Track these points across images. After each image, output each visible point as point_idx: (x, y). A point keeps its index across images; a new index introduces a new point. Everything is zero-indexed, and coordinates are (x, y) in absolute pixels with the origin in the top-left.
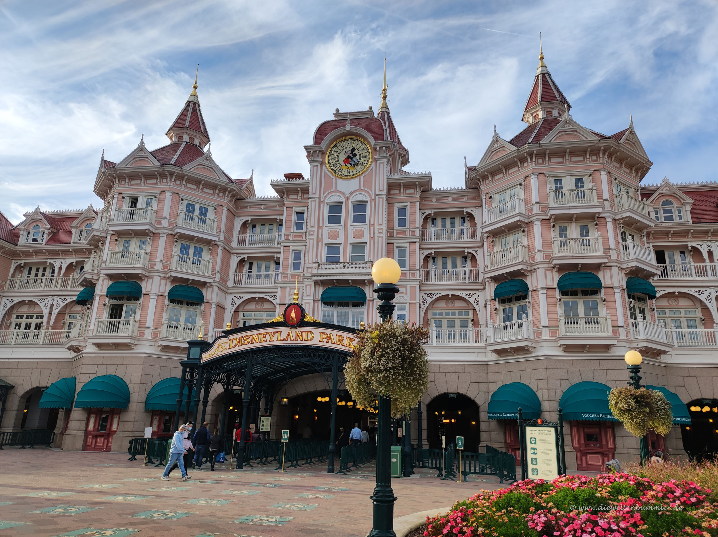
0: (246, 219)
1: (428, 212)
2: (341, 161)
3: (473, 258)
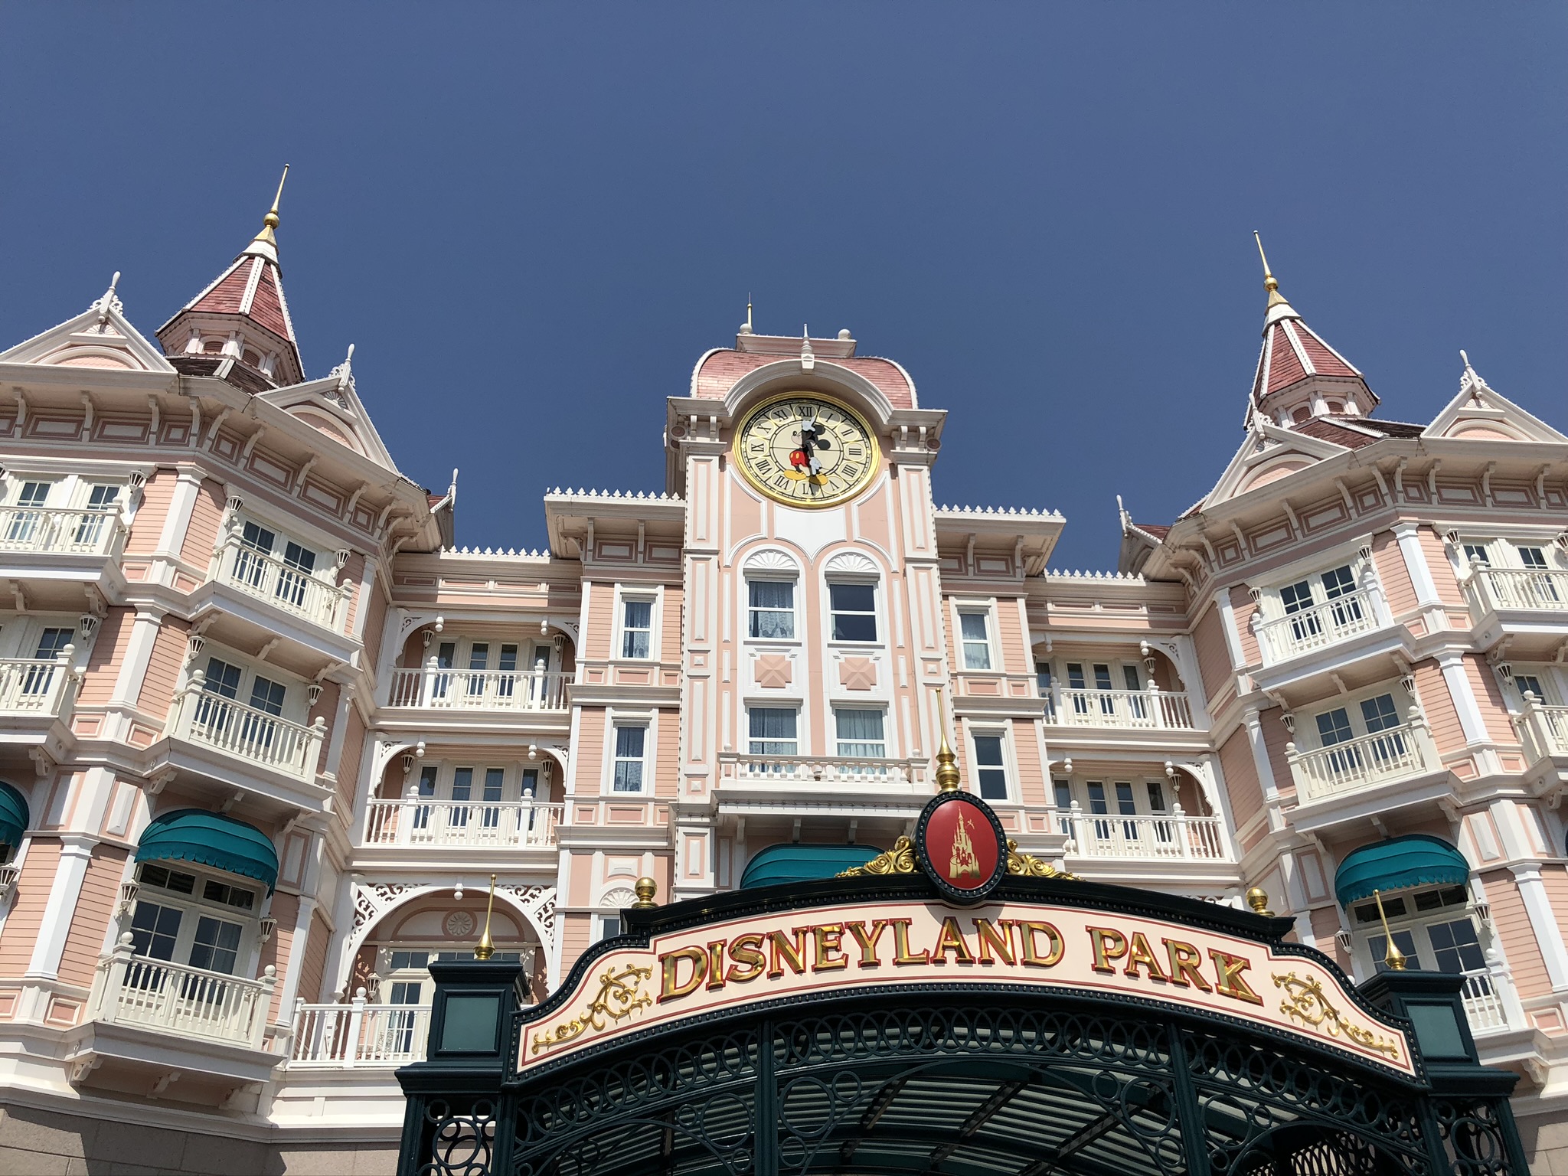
0: (426, 619)
1: (1036, 638)
2: (783, 456)
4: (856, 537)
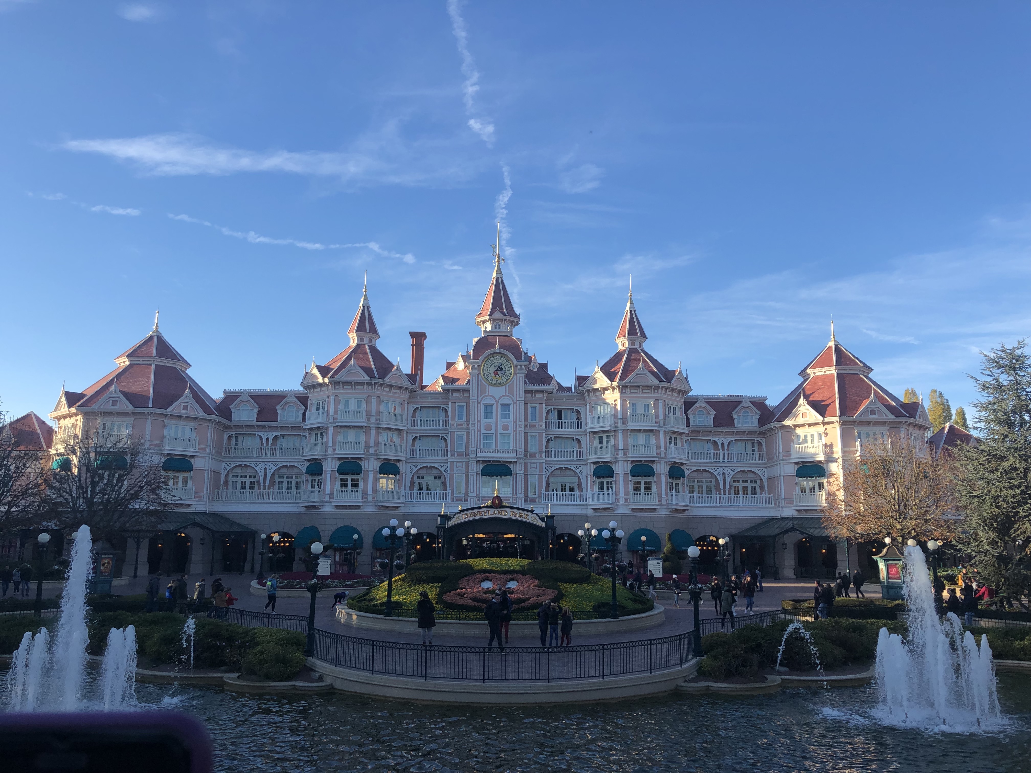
0: (417, 406)
1: (550, 408)
2: (492, 373)
3: (579, 441)
4: (507, 394)
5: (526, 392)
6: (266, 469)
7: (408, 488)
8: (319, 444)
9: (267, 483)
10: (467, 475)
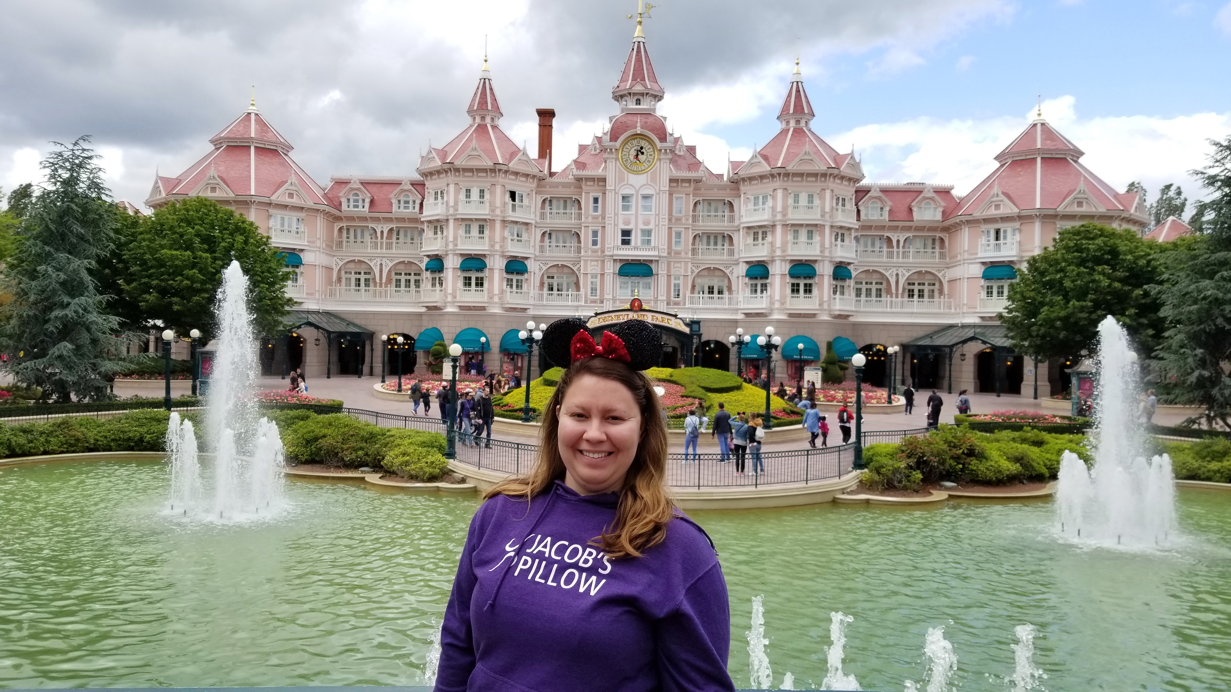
0: (546, 196)
1: (697, 199)
2: (632, 157)
3: (730, 238)
4: (649, 183)
5: (671, 180)
6: (381, 265)
7: (537, 289)
8: (439, 239)
9: (384, 280)
10: (602, 275)
